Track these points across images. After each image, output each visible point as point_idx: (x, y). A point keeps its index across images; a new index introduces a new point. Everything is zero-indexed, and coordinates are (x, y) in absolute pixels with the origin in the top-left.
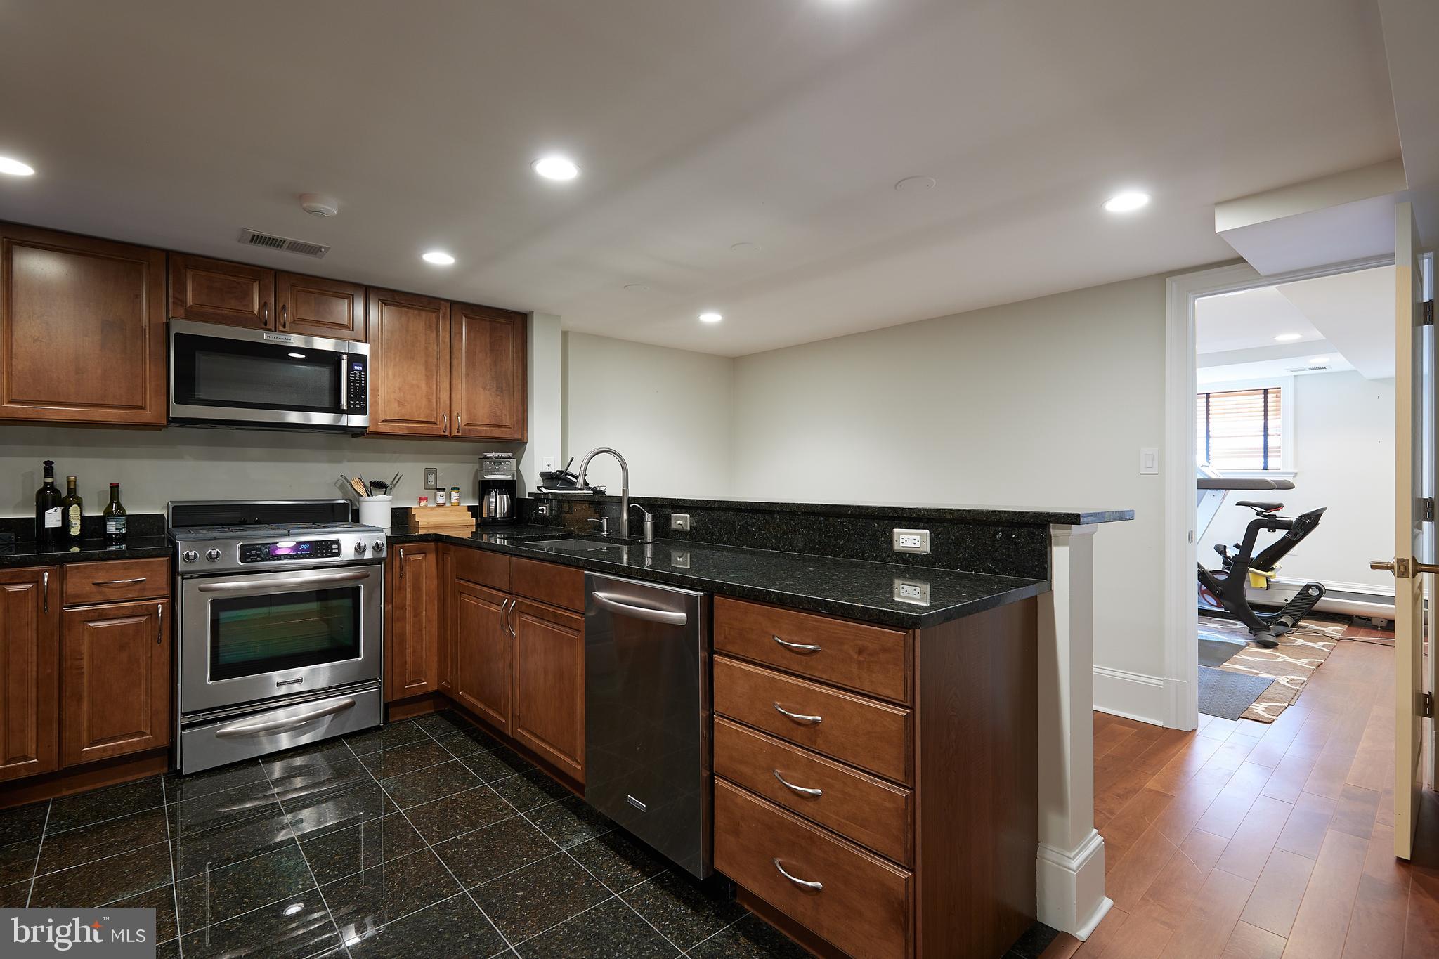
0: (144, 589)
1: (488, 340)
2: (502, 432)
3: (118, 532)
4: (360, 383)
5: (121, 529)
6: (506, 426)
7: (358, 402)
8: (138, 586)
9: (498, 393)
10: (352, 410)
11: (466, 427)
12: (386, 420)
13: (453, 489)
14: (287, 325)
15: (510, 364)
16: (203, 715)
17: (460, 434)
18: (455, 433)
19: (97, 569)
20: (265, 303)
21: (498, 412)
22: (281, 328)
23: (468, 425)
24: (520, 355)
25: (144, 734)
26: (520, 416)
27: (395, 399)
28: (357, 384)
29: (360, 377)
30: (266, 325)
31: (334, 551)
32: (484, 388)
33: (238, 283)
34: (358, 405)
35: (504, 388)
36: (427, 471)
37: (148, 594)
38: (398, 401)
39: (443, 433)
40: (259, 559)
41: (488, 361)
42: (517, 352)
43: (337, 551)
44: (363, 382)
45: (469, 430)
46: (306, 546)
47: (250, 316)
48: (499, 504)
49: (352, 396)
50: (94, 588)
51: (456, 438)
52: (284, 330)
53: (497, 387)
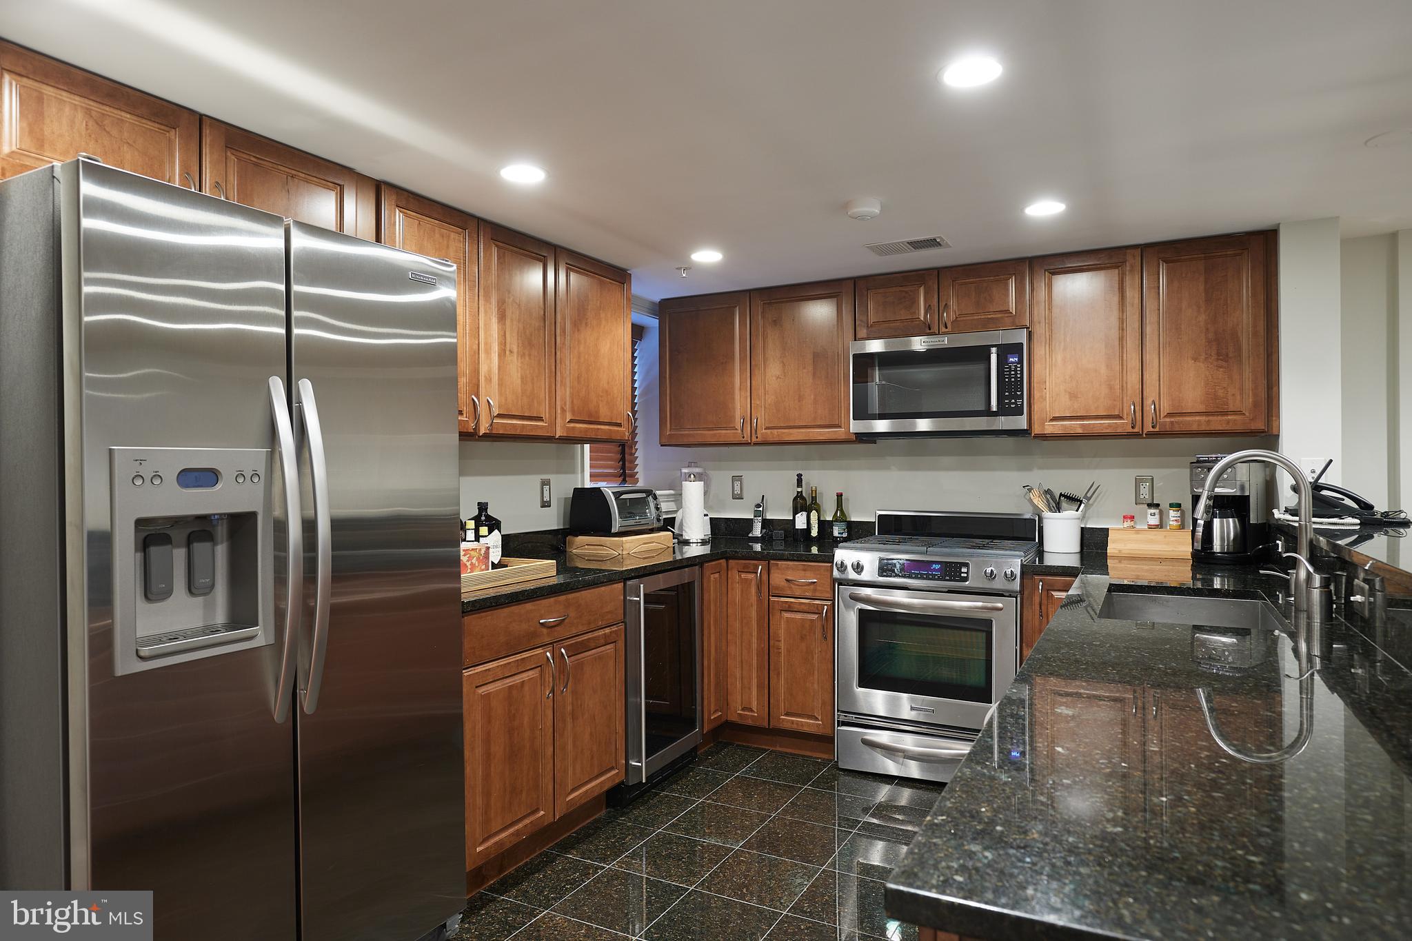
0: (815, 590)
1: (1202, 287)
2: (1228, 422)
3: (840, 536)
4: (1016, 378)
5: (842, 533)
6: (1235, 413)
7: (1013, 401)
8: (812, 587)
9: (1220, 362)
10: (1003, 411)
11: (1168, 420)
12: (1055, 419)
13: (1171, 505)
14: (949, 325)
15: (1244, 317)
16: (855, 718)
17: (1157, 429)
18: (1148, 428)
19: (788, 568)
20: (930, 306)
21: (1221, 393)
22: (944, 330)
23: (1169, 415)
24: (1261, 298)
25: (817, 719)
26: (1263, 394)
27: (1065, 391)
28: (1013, 380)
29: (1015, 370)
30: (930, 329)
31: (962, 575)
32: (1195, 359)
33: (906, 292)
34: (1013, 403)
35: (1231, 355)
36: (1138, 482)
37: (818, 595)
38: (1070, 393)
39: (1131, 430)
40: (894, 574)
41: (1202, 318)
42: (1254, 295)
43: (966, 575)
44: (1019, 376)
45: (1172, 422)
46: (937, 567)
47: (917, 322)
48: (1224, 530)
49: (1007, 394)
50: (784, 583)
51: (1151, 435)
52: (947, 330)
53: (1218, 354)
